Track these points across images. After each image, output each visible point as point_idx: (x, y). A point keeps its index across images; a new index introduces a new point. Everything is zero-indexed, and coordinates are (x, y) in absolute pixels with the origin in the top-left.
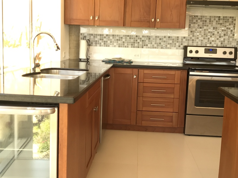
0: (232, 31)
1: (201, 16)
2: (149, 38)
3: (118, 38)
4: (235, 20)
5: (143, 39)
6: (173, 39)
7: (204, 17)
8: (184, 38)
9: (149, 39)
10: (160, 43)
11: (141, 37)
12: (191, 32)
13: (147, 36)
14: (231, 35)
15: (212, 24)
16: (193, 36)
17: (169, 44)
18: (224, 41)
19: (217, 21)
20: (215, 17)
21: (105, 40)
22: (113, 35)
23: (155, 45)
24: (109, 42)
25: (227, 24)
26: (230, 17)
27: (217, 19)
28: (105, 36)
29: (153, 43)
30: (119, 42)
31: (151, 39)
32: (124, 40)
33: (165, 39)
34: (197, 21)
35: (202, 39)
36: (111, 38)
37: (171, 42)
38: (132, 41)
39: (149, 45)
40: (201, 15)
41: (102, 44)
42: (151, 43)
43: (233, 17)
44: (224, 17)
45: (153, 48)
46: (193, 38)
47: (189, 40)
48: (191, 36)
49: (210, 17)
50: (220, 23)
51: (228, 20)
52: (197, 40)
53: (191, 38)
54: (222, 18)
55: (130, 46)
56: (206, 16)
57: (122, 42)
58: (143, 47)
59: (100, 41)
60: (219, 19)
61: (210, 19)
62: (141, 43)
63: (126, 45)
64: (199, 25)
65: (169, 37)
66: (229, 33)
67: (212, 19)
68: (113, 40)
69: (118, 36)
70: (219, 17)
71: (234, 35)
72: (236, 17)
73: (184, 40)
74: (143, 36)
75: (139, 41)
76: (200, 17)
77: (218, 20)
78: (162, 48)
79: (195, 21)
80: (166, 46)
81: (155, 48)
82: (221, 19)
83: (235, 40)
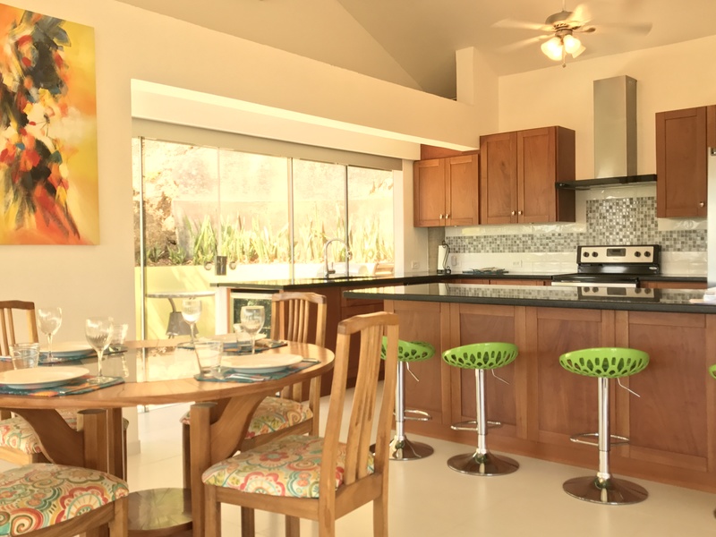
2: (532, 237)
3: (490, 240)
5: (524, 239)
6: (565, 238)
8: (581, 234)
9: (532, 239)
10: (547, 244)
11: (521, 236)
12: (591, 224)
13: (529, 235)
14: (653, 226)
16: (594, 231)
17: (559, 244)
18: (642, 237)
19: (628, 206)
21: (475, 243)
22: (485, 237)
23: (541, 248)
24: (480, 246)
25: (645, 209)
26: (649, 198)
28: (475, 238)
29: (538, 245)
30: (493, 246)
31: (535, 238)
32: (498, 242)
33: (553, 238)
34: (598, 208)
35: (607, 234)
36: (482, 240)
37: (562, 241)
38: (509, 242)
39: (532, 248)
41: (472, 249)
42: (535, 245)
44: (638, 199)
45: (538, 251)
46: (594, 234)
47: (588, 237)
48: (591, 231)
49: (617, 200)
50: (633, 207)
51: (646, 202)
52: (601, 237)
53: (591, 234)
54: (635, 199)
55: (507, 250)
57: (497, 245)
58: (524, 251)
59: (469, 246)
60: (631, 203)
61: (618, 203)
62: (521, 245)
63: (501, 249)
64: (601, 214)
65: (559, 235)
66: (649, 222)
68: (485, 243)
69: (490, 237)
70: (631, 199)
71: (656, 225)
73: (581, 238)
74: (524, 236)
75: (518, 242)
77: (629, 204)
78: (550, 251)
79: (594, 208)
80: (556, 247)
81: (542, 251)
82: (635, 202)
83: (660, 232)
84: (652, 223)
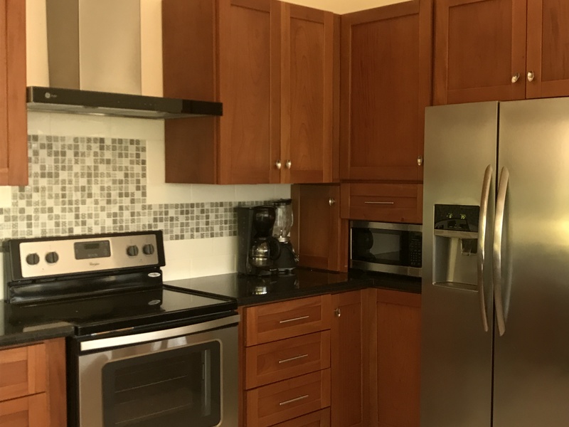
0: (138, 181)
1: (49, 138)
4: (144, 149)
7: (56, 139)
8: (0, 211)
14: (139, 195)
15: (83, 162)
16: (29, 204)
18: (121, 215)
19: (96, 154)
20: (89, 140)
25: (125, 162)
26: (132, 142)
27: (95, 147)
34: (36, 153)
35: (57, 211)
40: (48, 134)
43: (138, 142)
44: (114, 141)
46: (30, 211)
47: (15, 218)
48: (22, 204)
49: (76, 140)
50: (105, 158)
51: (126, 148)
53: (22, 211)
54: (108, 142)
56: (63, 139)
60: (102, 148)
61: (77, 147)
64: (43, 167)
66: (132, 188)
67: (83, 147)
70: (102, 140)
71: (144, 194)
72: (145, 141)
76: (45, 142)
77: (98, 150)
82: (108, 147)
83: (150, 207)
84: (138, 188)
